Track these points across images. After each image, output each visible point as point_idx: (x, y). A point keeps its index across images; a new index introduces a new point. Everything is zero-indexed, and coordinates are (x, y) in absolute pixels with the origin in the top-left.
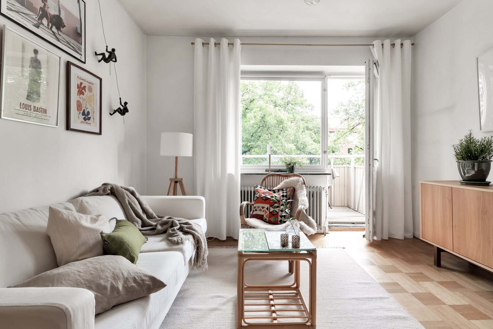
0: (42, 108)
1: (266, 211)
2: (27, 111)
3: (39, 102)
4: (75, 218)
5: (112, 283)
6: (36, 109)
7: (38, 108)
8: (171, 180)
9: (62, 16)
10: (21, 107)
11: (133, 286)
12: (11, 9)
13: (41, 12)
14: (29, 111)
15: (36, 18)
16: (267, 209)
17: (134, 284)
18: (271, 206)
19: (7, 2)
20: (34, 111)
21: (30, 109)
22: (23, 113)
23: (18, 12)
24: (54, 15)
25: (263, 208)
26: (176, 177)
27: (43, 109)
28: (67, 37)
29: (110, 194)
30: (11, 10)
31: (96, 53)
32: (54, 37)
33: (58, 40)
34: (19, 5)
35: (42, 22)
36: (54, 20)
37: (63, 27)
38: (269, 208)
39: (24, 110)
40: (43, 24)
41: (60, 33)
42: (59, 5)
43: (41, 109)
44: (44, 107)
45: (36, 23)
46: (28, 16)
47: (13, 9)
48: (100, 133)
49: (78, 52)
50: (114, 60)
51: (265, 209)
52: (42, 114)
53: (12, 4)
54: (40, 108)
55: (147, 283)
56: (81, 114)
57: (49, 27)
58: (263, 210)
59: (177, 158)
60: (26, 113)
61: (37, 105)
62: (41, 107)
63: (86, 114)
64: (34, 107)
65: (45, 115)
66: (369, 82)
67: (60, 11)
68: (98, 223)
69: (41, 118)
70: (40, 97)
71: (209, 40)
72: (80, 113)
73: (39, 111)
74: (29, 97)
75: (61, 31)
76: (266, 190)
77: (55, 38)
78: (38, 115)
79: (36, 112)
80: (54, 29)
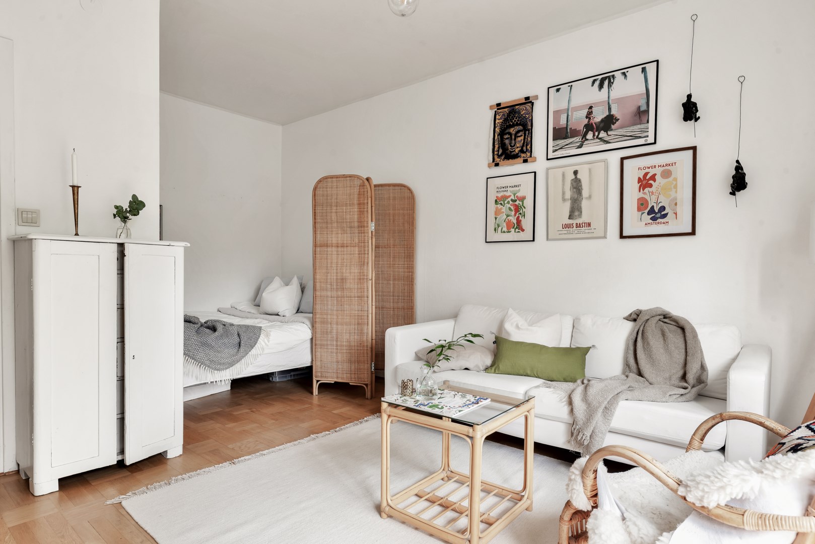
0: (585, 223)
3: (581, 217)
10: (564, 227)
12: (556, 150)
13: (585, 130)
14: (571, 229)
15: (579, 139)
19: (554, 146)
20: (576, 228)
22: (566, 232)
23: (561, 148)
24: (602, 119)
28: (620, 130)
32: (602, 143)
33: (607, 142)
34: (563, 141)
35: (586, 139)
36: (602, 125)
37: (614, 124)
39: (567, 229)
41: (610, 133)
42: (609, 103)
43: (583, 224)
44: (587, 221)
46: (571, 144)
48: (693, 233)
49: (640, 138)
52: (586, 228)
53: (557, 145)
56: (646, 214)
57: (595, 137)
63: (657, 211)
64: (577, 224)
65: (589, 228)
67: (610, 109)
69: (584, 232)
70: (581, 212)
72: (643, 213)
73: (582, 226)
74: (570, 217)
78: (581, 230)
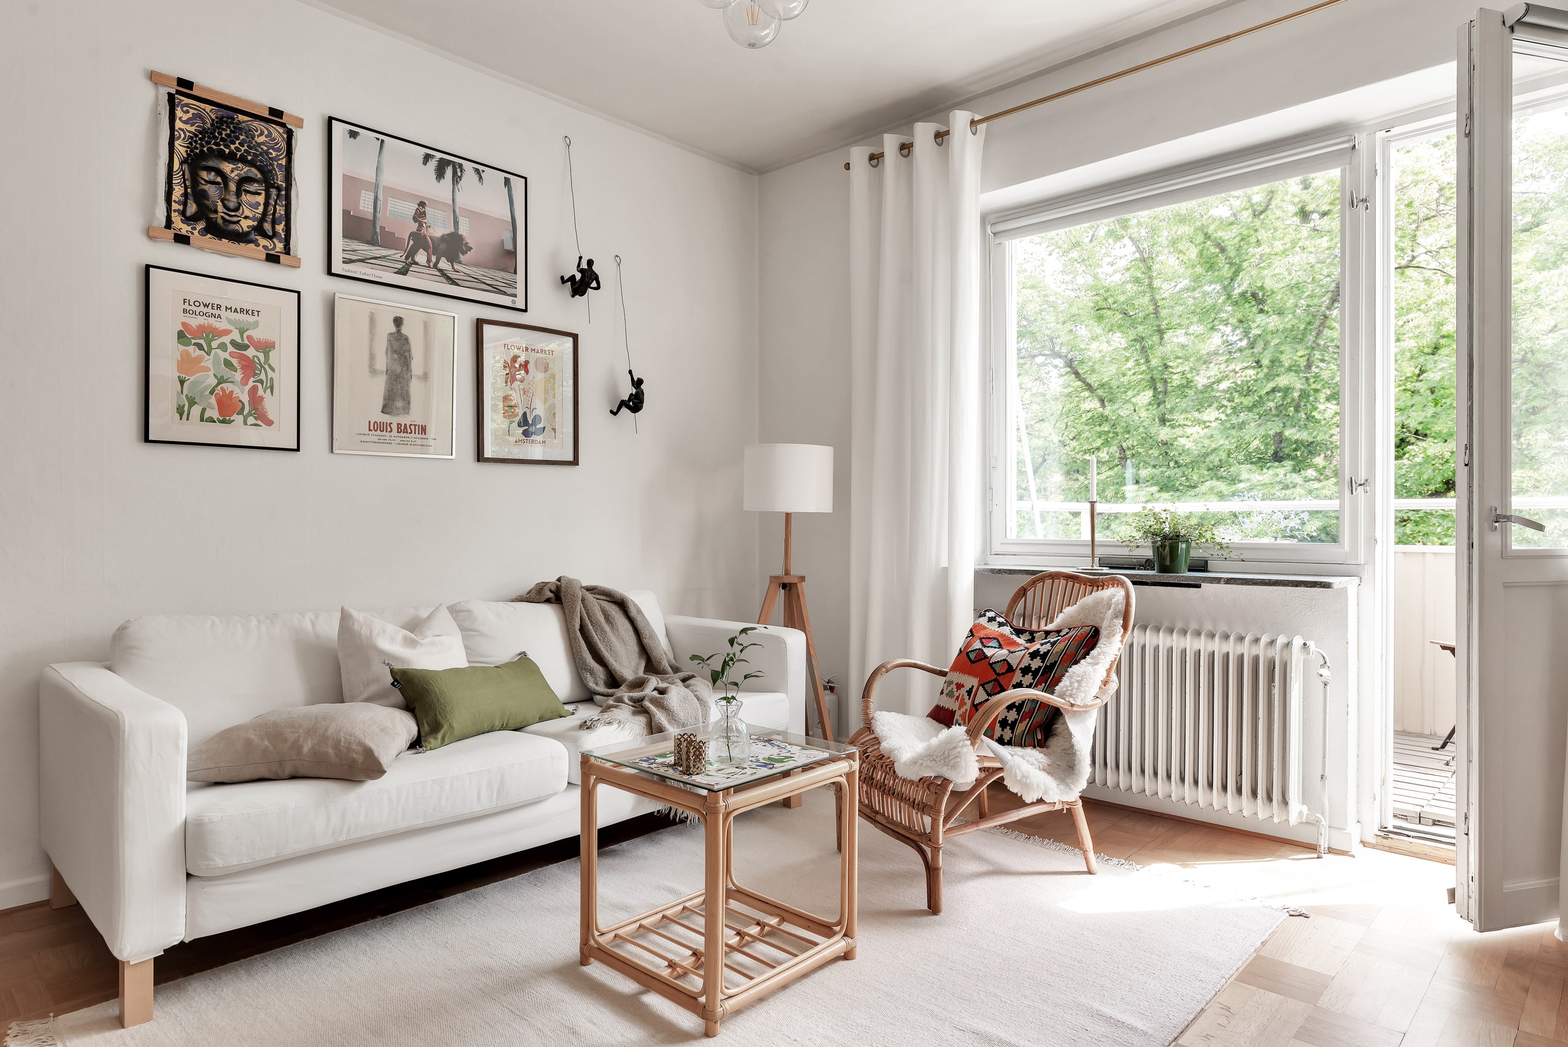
0: (415, 426)
1: (963, 699)
2: (384, 433)
3: (408, 413)
4: (371, 632)
5: (299, 737)
6: (402, 428)
7: (405, 425)
8: (773, 579)
9: (463, 230)
10: (372, 428)
11: (326, 752)
12: (350, 259)
13: (411, 242)
14: (388, 434)
15: (401, 256)
16: (969, 692)
17: (330, 751)
18: (983, 685)
19: (344, 250)
20: (398, 432)
21: (389, 429)
22: (376, 439)
23: (362, 261)
24: (443, 236)
25: (959, 686)
26: (787, 573)
27: (417, 427)
28: (475, 269)
29: (553, 600)
30: (351, 261)
31: (562, 278)
32: (442, 279)
33: (453, 282)
34: (366, 247)
35: (414, 261)
36: (443, 246)
37: (464, 253)
38: (974, 690)
39: (378, 432)
40: (417, 264)
41: (457, 266)
42: (454, 211)
43: (413, 427)
44: (419, 422)
45: (400, 266)
46: (384, 259)
47: (354, 258)
48: (575, 462)
49: (505, 293)
50: (594, 284)
51: (963, 692)
52: (417, 435)
53: (352, 251)
54: (411, 425)
55: (355, 756)
56: (515, 425)
57: (432, 265)
58: (956, 694)
59: (788, 516)
60: (380, 438)
61: (404, 420)
62: (413, 423)
63: (530, 422)
65: (423, 436)
66: (1469, 135)
67: (456, 223)
68: (419, 650)
69: (413, 443)
70: (409, 403)
71: (881, 144)
72: (511, 422)
73: (409, 431)
74: (385, 409)
75: (460, 263)
76: (1007, 630)
77: (445, 281)
78: (408, 439)
79: (402, 434)
80: (444, 264)
